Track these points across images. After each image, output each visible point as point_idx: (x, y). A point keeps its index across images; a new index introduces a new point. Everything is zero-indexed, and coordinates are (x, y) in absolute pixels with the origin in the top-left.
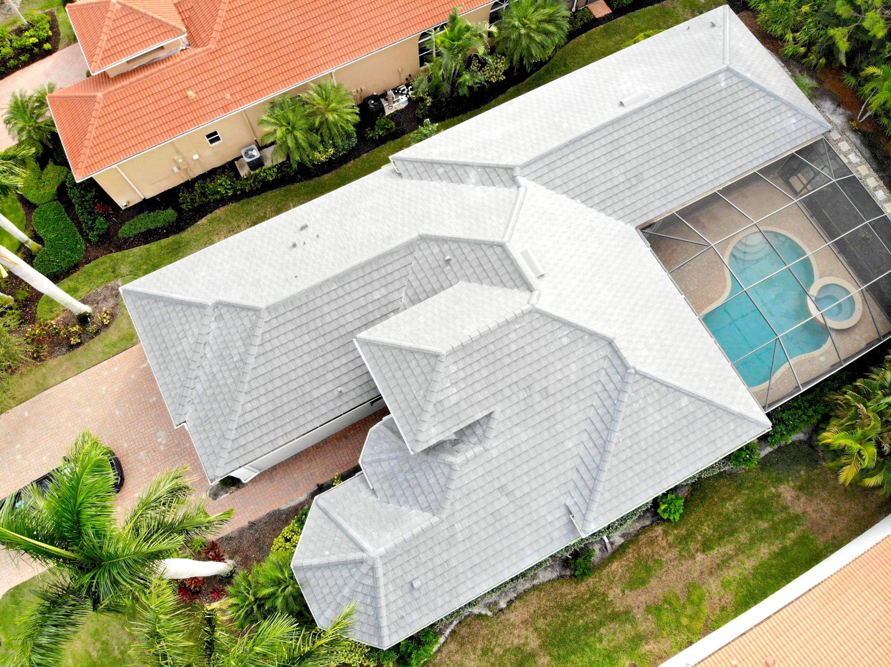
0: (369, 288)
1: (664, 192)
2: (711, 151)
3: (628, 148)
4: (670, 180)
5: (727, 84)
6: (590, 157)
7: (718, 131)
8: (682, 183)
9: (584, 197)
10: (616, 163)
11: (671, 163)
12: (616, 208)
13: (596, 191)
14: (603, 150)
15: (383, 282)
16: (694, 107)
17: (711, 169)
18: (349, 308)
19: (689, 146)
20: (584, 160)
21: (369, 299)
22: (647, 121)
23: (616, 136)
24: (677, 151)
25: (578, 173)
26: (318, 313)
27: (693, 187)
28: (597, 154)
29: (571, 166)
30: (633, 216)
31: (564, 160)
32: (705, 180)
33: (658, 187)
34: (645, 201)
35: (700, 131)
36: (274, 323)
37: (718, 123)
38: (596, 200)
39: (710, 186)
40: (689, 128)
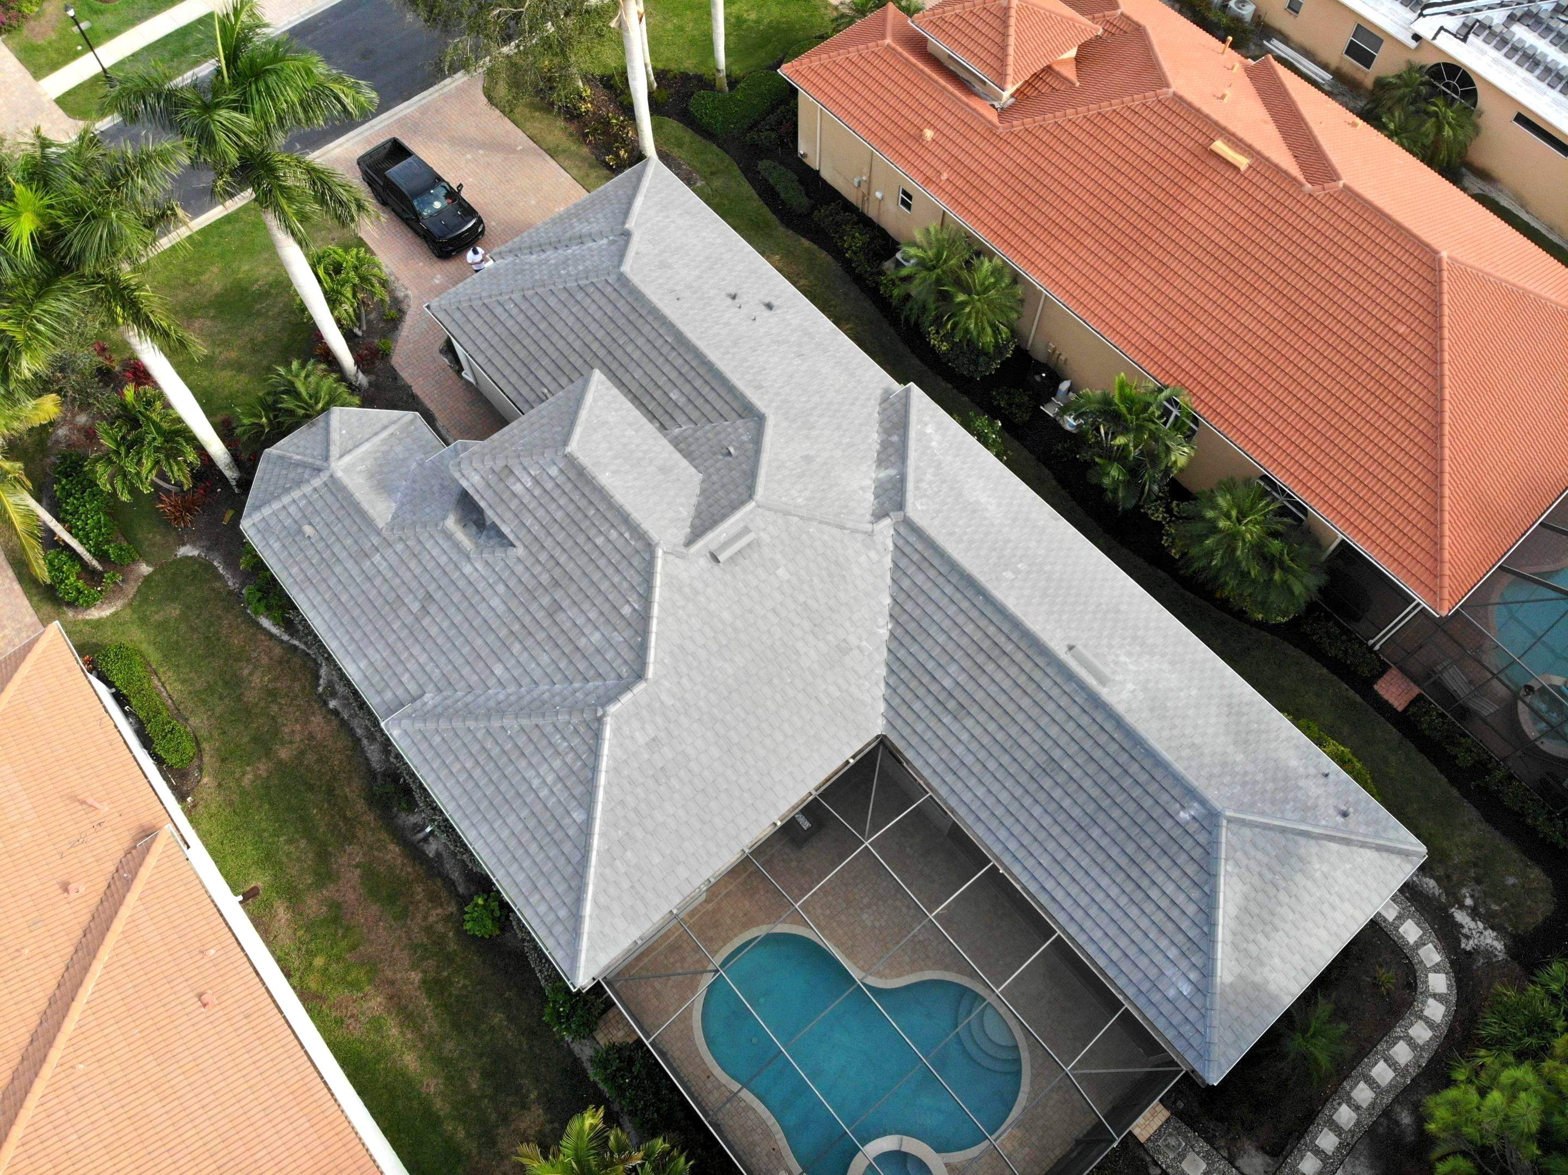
0: (679, 381)
1: (954, 764)
2: (1056, 831)
3: (999, 676)
4: (977, 769)
5: (1188, 823)
6: (961, 619)
7: (1095, 833)
8: (980, 792)
9: (899, 632)
10: (967, 664)
11: (1005, 760)
12: (901, 689)
13: (914, 649)
14: (978, 636)
15: (693, 395)
16: (1116, 772)
17: (1026, 840)
18: (649, 368)
19: (1047, 783)
20: (952, 610)
21: (667, 387)
22: (1055, 692)
23: (1009, 648)
24: (1029, 765)
25: (930, 609)
26: (633, 334)
27: (984, 815)
28: (969, 628)
29: (935, 594)
30: (899, 724)
31: (940, 580)
32: (1002, 834)
33: (959, 750)
34: (928, 736)
35: (1082, 798)
36: (608, 290)
37: (1110, 827)
38: (901, 653)
39: (997, 849)
40: (1077, 774)
